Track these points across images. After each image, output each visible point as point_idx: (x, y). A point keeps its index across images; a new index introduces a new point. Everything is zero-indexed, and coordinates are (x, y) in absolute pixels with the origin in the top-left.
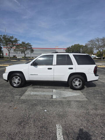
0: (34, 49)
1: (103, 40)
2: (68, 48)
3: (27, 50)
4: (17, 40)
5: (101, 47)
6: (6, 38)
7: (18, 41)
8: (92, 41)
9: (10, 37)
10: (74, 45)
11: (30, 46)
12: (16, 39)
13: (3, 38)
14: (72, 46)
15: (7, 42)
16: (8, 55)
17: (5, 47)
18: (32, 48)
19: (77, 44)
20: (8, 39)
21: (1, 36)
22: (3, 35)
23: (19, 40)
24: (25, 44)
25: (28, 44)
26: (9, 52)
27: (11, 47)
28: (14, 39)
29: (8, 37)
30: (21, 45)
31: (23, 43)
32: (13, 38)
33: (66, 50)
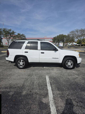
1: (81, 31)
2: (54, 38)
5: (79, 36)
6: (6, 30)
7: (15, 33)
8: (72, 32)
9: (9, 30)
10: (59, 35)
11: (24, 36)
12: (14, 31)
13: (3, 30)
14: (57, 36)
15: (6, 34)
16: (7, 44)
17: (5, 38)
18: (26, 38)
19: (62, 34)
20: (7, 31)
21: (2, 29)
24: (20, 35)
25: (22, 35)
26: (8, 42)
27: (10, 38)
28: (12, 31)
29: (7, 30)
30: (17, 36)
31: (19, 34)
32: (11, 31)
33: (53, 39)
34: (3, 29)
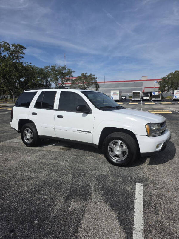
0: (100, 83)
3: (89, 85)
4: (71, 71)
6: (56, 69)
9: (62, 67)
11: (94, 78)
13: (51, 69)
18: (97, 82)
22: (50, 66)
23: (74, 72)
24: (86, 76)
25: (90, 76)
27: (63, 83)
28: (67, 70)
30: (79, 78)
31: (83, 75)
32: (65, 69)
34: (52, 67)
